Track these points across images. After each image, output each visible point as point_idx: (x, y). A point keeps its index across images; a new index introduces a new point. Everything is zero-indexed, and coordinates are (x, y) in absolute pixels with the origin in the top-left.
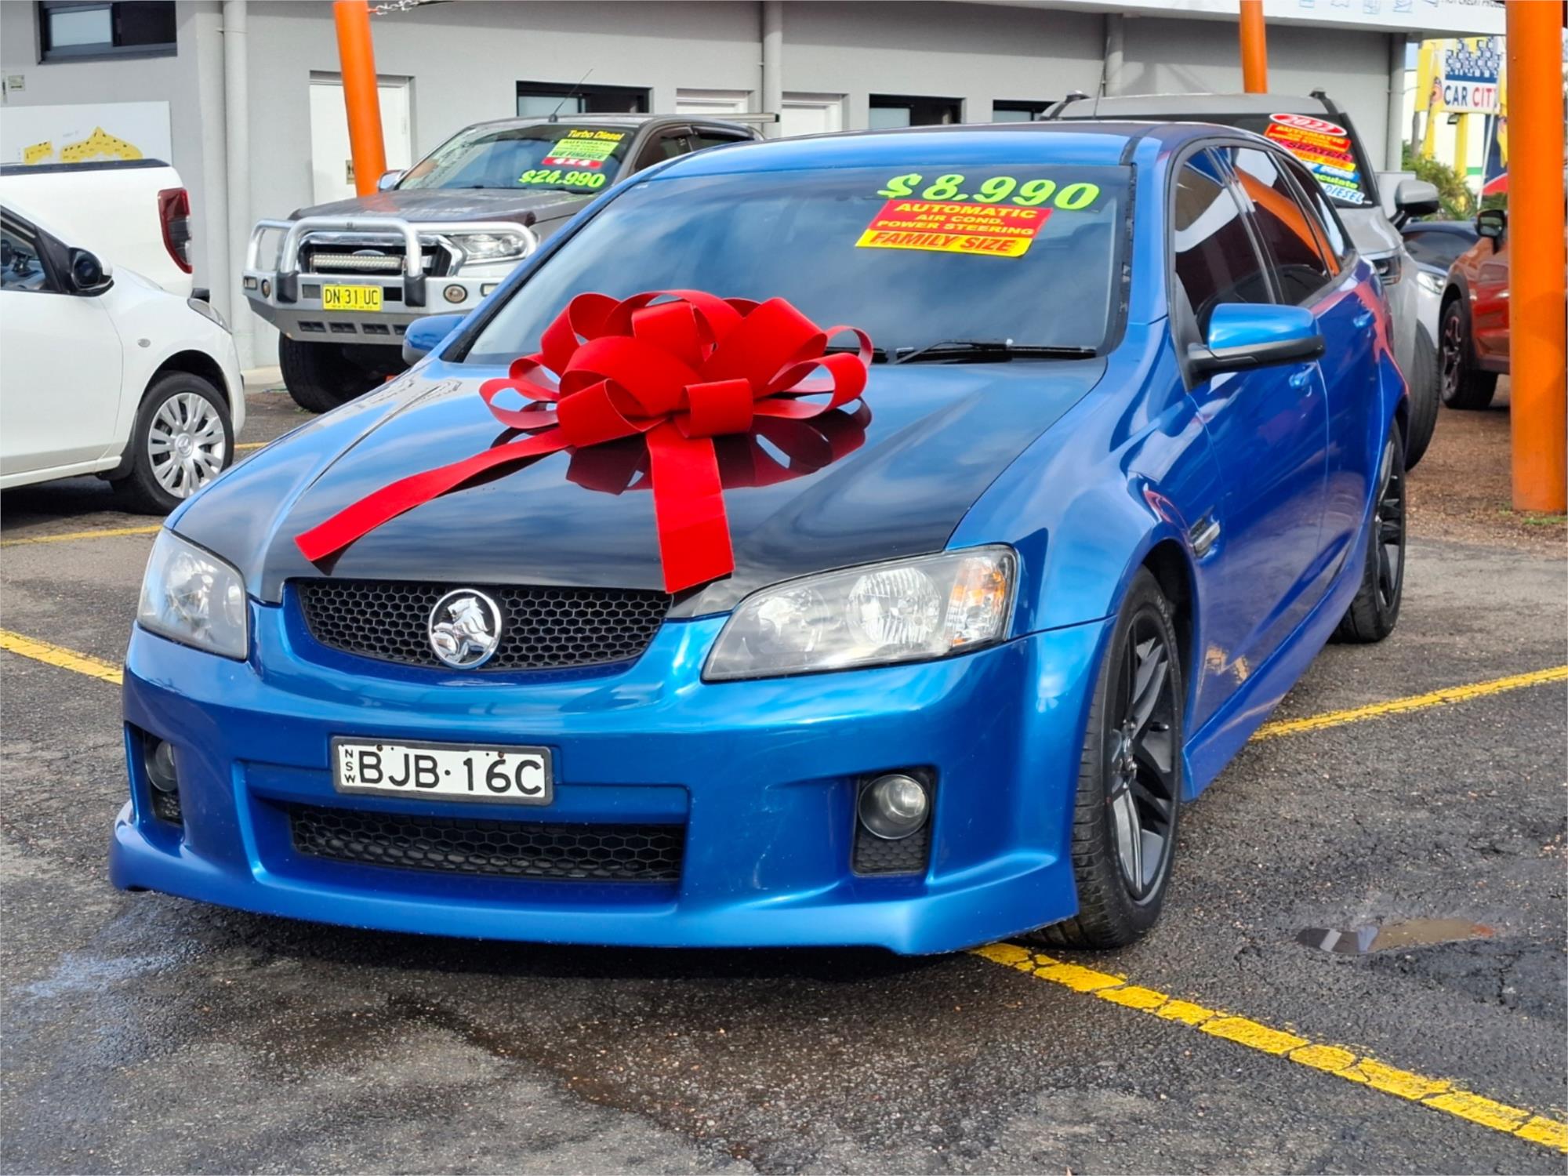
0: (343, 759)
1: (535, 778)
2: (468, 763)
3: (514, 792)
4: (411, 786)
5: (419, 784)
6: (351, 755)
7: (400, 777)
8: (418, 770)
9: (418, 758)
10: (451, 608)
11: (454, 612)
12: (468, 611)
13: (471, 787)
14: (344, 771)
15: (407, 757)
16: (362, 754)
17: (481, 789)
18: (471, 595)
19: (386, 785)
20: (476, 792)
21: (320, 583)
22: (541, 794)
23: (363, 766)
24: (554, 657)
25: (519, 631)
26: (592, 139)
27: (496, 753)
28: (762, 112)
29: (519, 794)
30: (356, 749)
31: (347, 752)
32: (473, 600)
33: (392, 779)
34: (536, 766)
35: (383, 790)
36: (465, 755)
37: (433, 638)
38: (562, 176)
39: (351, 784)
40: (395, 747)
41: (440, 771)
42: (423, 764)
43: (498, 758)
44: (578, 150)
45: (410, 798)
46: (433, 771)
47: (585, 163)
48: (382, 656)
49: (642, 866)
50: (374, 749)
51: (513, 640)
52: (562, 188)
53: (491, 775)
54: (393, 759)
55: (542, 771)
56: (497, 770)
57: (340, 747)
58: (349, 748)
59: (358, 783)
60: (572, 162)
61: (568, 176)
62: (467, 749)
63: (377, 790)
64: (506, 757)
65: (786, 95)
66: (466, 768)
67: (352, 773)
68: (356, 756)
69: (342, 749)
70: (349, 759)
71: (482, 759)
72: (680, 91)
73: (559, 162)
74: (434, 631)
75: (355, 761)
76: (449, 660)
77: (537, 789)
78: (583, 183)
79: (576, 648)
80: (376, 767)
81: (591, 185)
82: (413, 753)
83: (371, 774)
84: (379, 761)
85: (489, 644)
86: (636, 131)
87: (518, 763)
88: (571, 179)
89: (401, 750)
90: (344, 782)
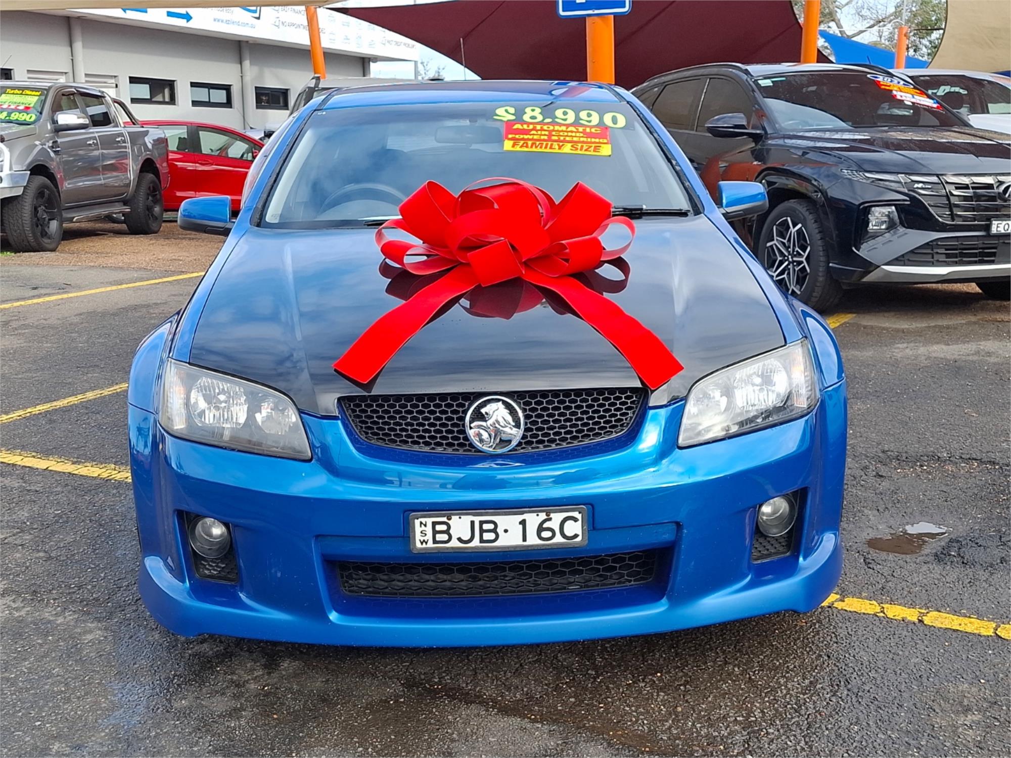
0: (418, 529)
1: (574, 528)
2: (523, 523)
3: (558, 539)
4: (476, 543)
5: (482, 541)
6: (425, 525)
7: (467, 537)
8: (482, 531)
9: (481, 523)
10: (483, 411)
11: (486, 413)
12: (497, 412)
13: (524, 539)
14: (418, 537)
15: (472, 523)
16: (434, 524)
17: (533, 540)
18: (498, 400)
19: (454, 543)
20: (528, 543)
21: (363, 398)
22: (579, 539)
23: (435, 532)
24: (563, 440)
25: (534, 423)
26: (21, 94)
27: (544, 514)
28: (74, 82)
29: (563, 540)
30: (429, 521)
31: (421, 523)
32: (500, 403)
33: (460, 539)
34: (576, 520)
35: (452, 548)
36: (520, 518)
37: (471, 433)
38: (9, 115)
39: (424, 545)
40: (462, 517)
41: (500, 530)
42: (486, 526)
43: (546, 517)
44: (15, 100)
45: (476, 552)
46: (494, 531)
47: (21, 107)
48: (427, 449)
49: (622, 576)
50: (444, 519)
51: (531, 430)
52: (11, 122)
53: (540, 529)
54: (461, 526)
55: (580, 522)
56: (545, 525)
57: (416, 521)
58: (423, 520)
59: (431, 544)
60: (13, 107)
61: (13, 115)
62: (522, 513)
63: (448, 548)
64: (552, 515)
65: (86, 75)
66: (521, 526)
67: (426, 538)
68: (430, 526)
69: (417, 522)
70: (423, 528)
71: (533, 520)
72: (28, 71)
73: (5, 106)
74: (471, 428)
75: (429, 530)
76: (485, 448)
77: (576, 536)
78: (23, 119)
79: (578, 431)
80: (447, 532)
81: (28, 119)
82: (477, 519)
83: (444, 537)
84: (449, 527)
85: (515, 434)
86: (48, 90)
87: (562, 519)
88: (14, 116)
89: (467, 519)
90: (418, 545)
